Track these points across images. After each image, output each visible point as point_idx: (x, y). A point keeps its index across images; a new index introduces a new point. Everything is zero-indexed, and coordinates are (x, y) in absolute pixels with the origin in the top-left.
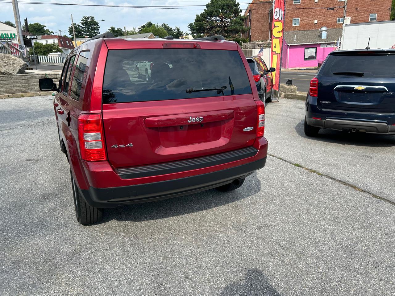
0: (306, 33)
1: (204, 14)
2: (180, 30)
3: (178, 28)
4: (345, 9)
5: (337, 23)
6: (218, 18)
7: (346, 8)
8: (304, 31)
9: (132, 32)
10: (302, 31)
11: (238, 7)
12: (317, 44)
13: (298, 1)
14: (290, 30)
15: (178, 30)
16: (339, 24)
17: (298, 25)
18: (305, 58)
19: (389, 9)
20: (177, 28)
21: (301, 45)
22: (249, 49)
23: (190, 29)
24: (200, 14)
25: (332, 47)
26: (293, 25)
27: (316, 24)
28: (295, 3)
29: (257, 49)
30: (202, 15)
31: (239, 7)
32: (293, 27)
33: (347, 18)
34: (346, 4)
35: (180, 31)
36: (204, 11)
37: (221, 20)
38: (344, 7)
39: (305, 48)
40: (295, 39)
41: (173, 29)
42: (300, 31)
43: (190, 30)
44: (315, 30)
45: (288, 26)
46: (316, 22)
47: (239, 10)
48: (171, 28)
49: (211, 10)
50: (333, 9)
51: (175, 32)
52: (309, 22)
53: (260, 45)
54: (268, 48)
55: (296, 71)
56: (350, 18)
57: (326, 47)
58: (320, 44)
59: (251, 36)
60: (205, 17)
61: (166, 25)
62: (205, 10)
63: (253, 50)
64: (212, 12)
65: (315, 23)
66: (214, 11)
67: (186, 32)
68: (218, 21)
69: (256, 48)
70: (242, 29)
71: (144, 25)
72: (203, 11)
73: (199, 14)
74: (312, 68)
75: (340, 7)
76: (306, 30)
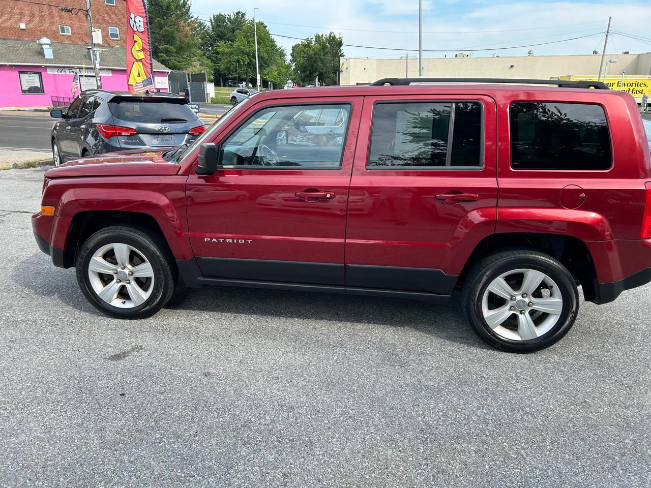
0: (11, 43)
4: (88, 14)
5: (61, 33)
8: (4, 39)
12: (41, 66)
16: (64, 36)
18: (23, 91)
21: (10, 65)
25: (68, 73)
27: (25, 29)
33: (96, 30)
34: (88, 7)
38: (87, 11)
39: (19, 72)
44: (25, 41)
46: (22, 26)
50: (70, 11)
52: (10, 25)
55: (14, 113)
56: (100, 30)
57: (57, 73)
58: (46, 67)
65: (21, 28)
74: (43, 109)
75: (80, 10)
76: (7, 39)
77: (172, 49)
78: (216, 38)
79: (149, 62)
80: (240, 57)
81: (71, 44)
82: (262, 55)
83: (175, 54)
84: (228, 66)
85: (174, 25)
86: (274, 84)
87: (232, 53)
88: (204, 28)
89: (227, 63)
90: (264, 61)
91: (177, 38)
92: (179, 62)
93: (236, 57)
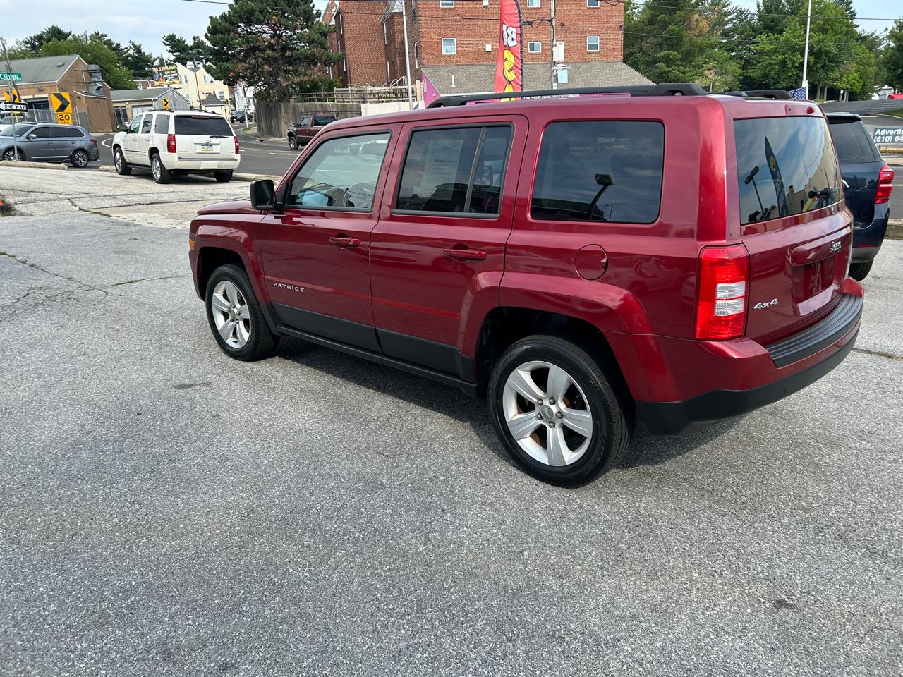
0: (473, 70)
1: (229, 15)
2: (142, 51)
3: (137, 44)
4: (552, 25)
5: (529, 52)
6: (265, 28)
7: (554, 23)
8: (468, 65)
9: (15, 51)
10: (461, 65)
11: (311, 5)
13: (451, 2)
14: (438, 63)
15: (138, 49)
16: (533, 54)
17: (453, 54)
19: (621, 27)
20: (134, 45)
22: (351, 103)
23: (168, 48)
24: (220, 14)
26: (444, 53)
27: (490, 52)
28: (443, 4)
29: (370, 102)
30: (223, 17)
31: (314, 5)
32: (444, 56)
33: (558, 43)
34: (553, 15)
35: (144, 53)
36: (228, 9)
37: (272, 32)
38: (550, 21)
40: (453, 83)
41: (122, 47)
42: (458, 65)
43: (170, 52)
44: (489, 65)
45: (433, 55)
46: (489, 48)
47: (314, 12)
48: (118, 45)
49: (249, 7)
50: (529, 24)
51: (130, 56)
52: (476, 49)
53: (378, 94)
54: (394, 101)
56: (563, 43)
59: (346, 72)
60: (232, 24)
61: (102, 36)
62: (230, 5)
63: (362, 105)
64: (251, 13)
65: (487, 50)
66: (255, 11)
67: (160, 56)
68: (264, 35)
69: (368, 100)
70: (328, 57)
71: (39, 33)
72: (226, 9)
73: (217, 15)
75: (543, 20)
76: (471, 65)
77: (675, 55)
78: (763, 30)
79: (520, 82)
80: (787, 56)
81: (539, 64)
82: (828, 49)
83: (679, 63)
84: (767, 71)
85: (684, 21)
86: (850, 93)
87: (775, 51)
88: (746, 18)
89: (766, 67)
90: (829, 57)
91: (686, 40)
92: (683, 73)
93: (780, 57)
